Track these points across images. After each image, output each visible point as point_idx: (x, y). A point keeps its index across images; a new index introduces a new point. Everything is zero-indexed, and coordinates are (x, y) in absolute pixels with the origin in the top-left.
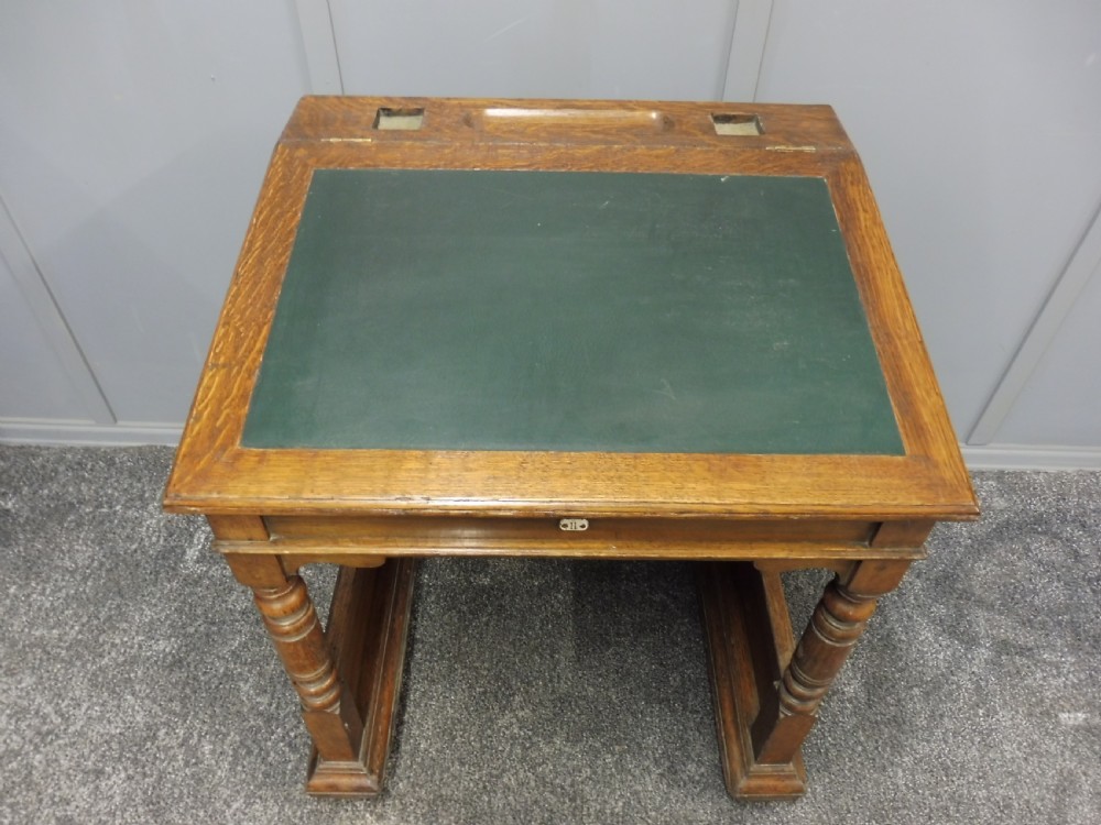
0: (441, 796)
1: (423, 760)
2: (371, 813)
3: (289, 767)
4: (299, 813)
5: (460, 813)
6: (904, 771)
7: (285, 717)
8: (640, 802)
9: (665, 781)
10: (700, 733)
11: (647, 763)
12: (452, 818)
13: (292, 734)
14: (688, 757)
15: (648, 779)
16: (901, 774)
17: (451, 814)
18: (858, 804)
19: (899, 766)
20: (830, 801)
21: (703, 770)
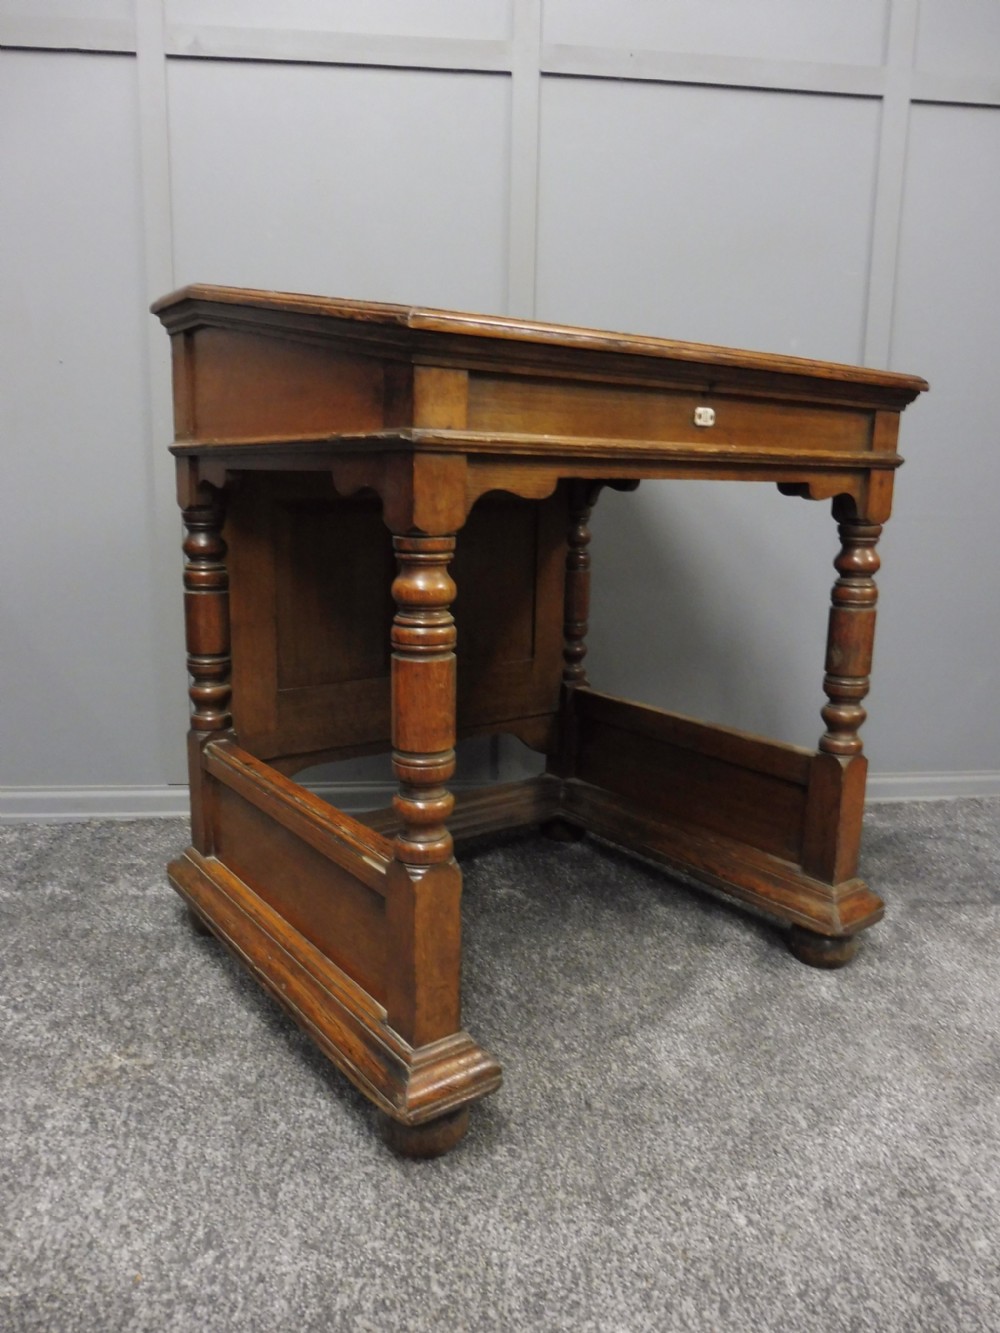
0: (221, 1036)
1: (198, 1010)
2: (120, 1054)
3: (10, 1023)
4: (15, 1059)
5: (245, 1047)
6: (828, 987)
7: (13, 987)
8: (492, 1026)
9: (523, 1010)
10: (565, 975)
11: (499, 998)
12: (236, 1052)
13: (20, 1000)
14: (553, 991)
15: (501, 1009)
16: (823, 989)
17: (234, 1049)
18: (776, 1014)
19: (823, 984)
20: (740, 1013)
21: (572, 999)
